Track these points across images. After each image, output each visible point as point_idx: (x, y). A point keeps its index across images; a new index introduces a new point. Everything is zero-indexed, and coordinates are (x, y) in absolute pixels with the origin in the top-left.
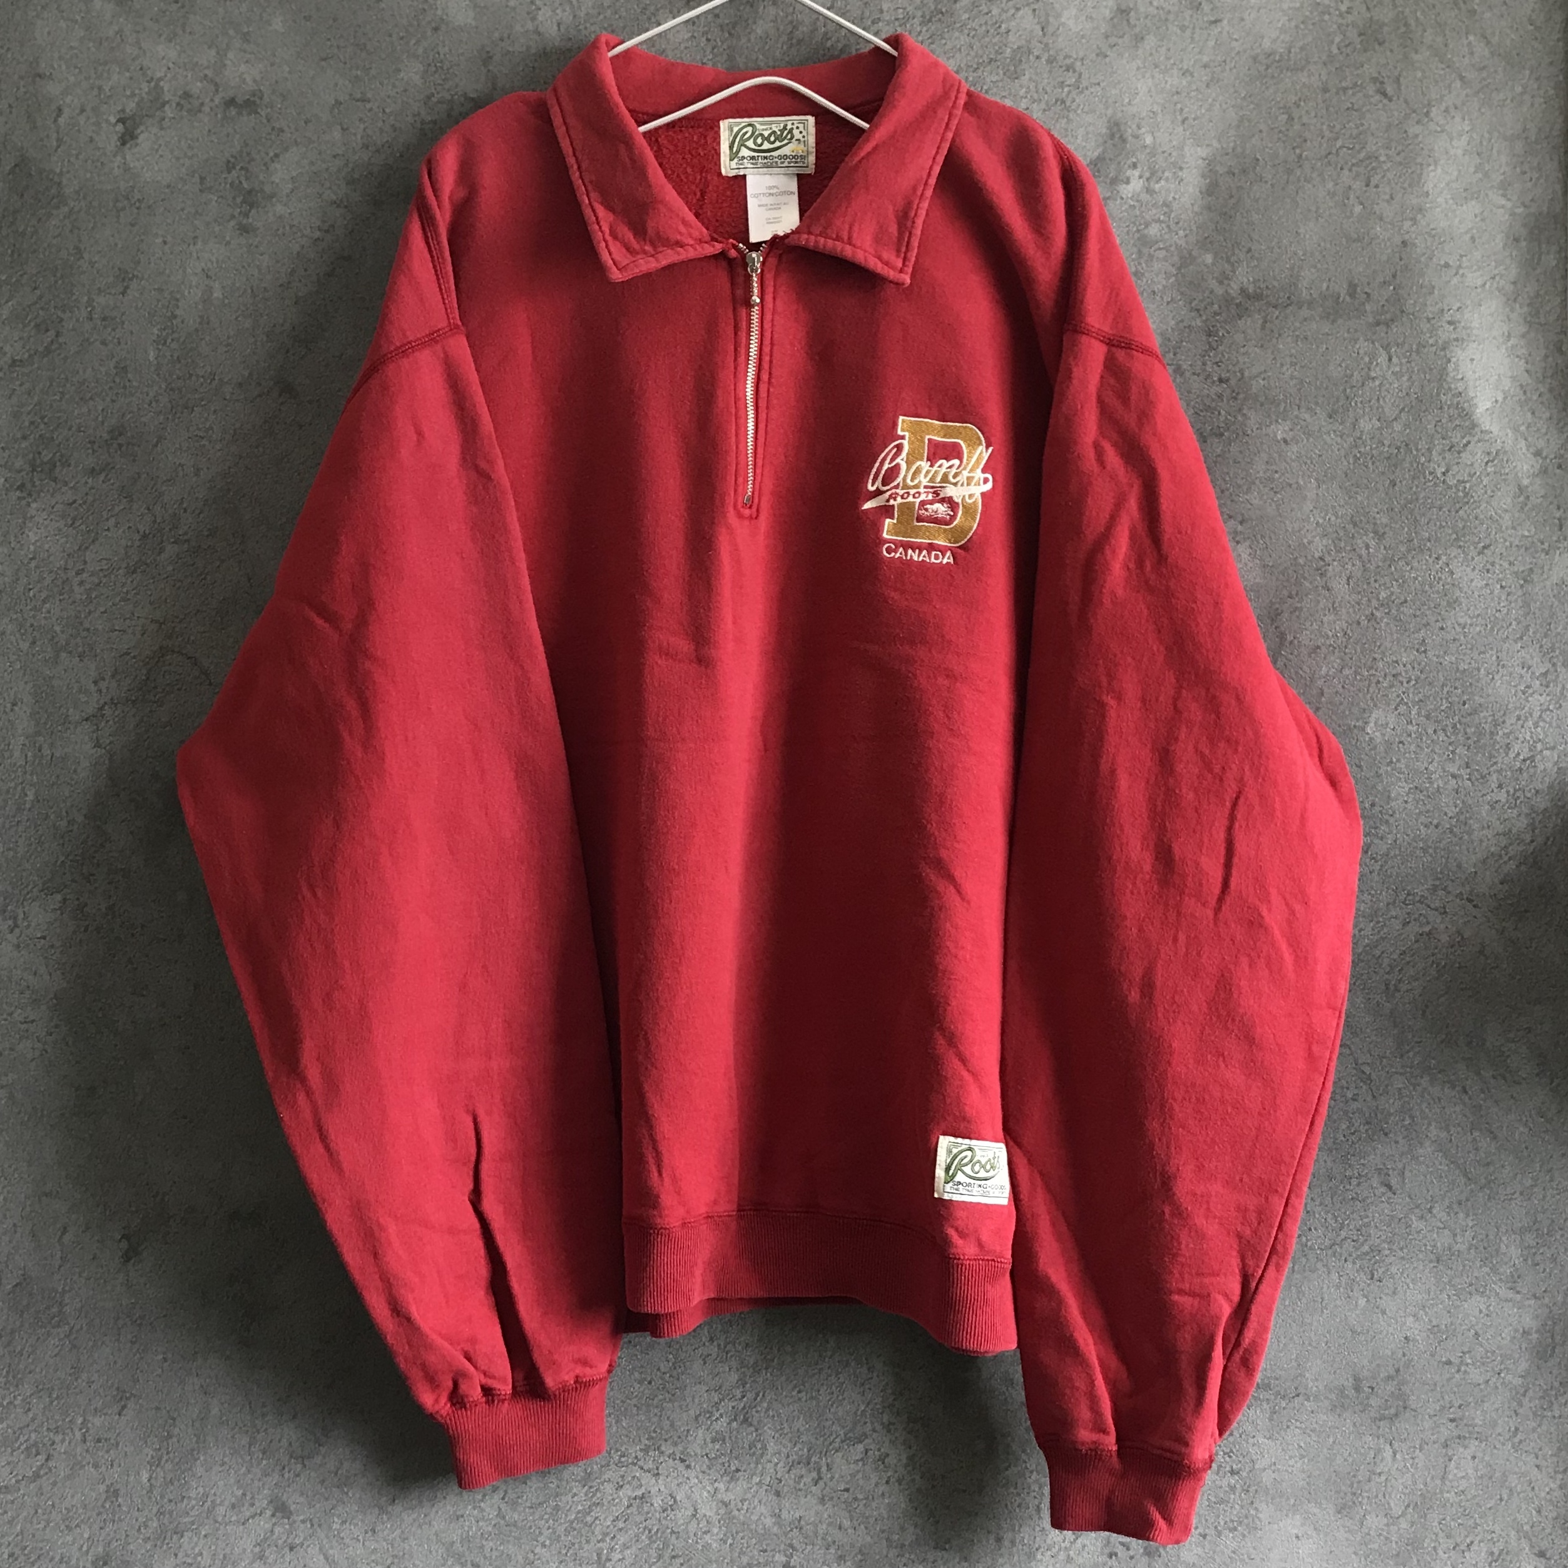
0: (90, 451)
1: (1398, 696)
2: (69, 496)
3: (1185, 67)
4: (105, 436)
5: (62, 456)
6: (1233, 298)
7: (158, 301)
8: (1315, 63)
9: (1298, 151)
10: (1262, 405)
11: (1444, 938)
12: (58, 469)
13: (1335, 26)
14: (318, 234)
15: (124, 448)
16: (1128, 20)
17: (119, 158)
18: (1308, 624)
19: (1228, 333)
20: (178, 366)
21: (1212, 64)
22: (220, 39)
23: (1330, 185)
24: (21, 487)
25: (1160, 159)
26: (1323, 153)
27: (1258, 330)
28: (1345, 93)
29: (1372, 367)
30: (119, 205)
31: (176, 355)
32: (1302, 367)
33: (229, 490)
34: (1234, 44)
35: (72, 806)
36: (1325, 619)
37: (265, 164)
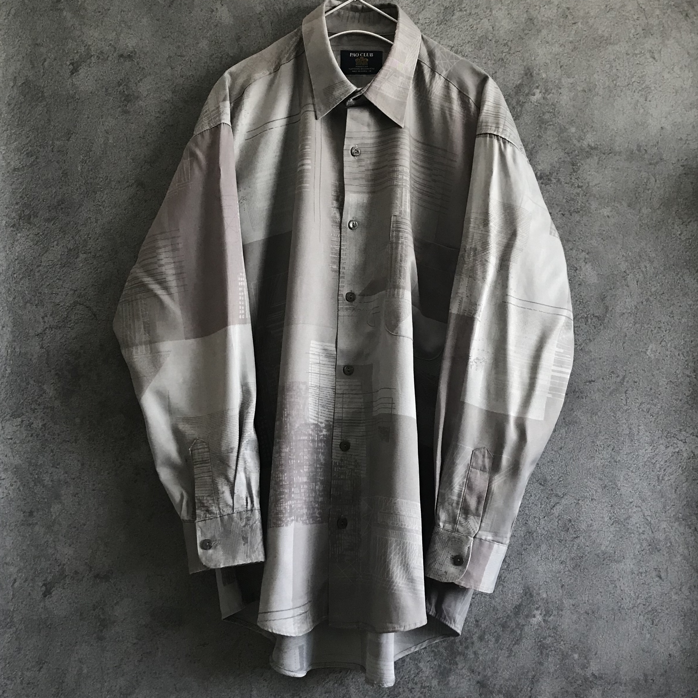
0: (48, 211)
1: (661, 337)
2: (36, 231)
3: (561, 43)
4: (56, 204)
5: (34, 212)
6: (584, 149)
7: (84, 143)
8: (623, 41)
9: (615, 82)
10: (597, 199)
11: (685, 455)
12: (32, 219)
13: (632, 25)
14: (158, 115)
15: (64, 210)
16: (533, 23)
17: (70, 80)
18: (619, 302)
19: (582, 164)
20: (91, 173)
21: (574, 41)
22: (118, 28)
23: (629, 99)
24: (13, 226)
25: (550, 84)
26: (626, 84)
27: (596, 164)
28: (636, 57)
29: (648, 184)
30: (69, 101)
31: (90, 168)
32: (616, 182)
33: (111, 229)
34: (585, 32)
35: (29, 376)
36: (627, 300)
37: (136, 83)
